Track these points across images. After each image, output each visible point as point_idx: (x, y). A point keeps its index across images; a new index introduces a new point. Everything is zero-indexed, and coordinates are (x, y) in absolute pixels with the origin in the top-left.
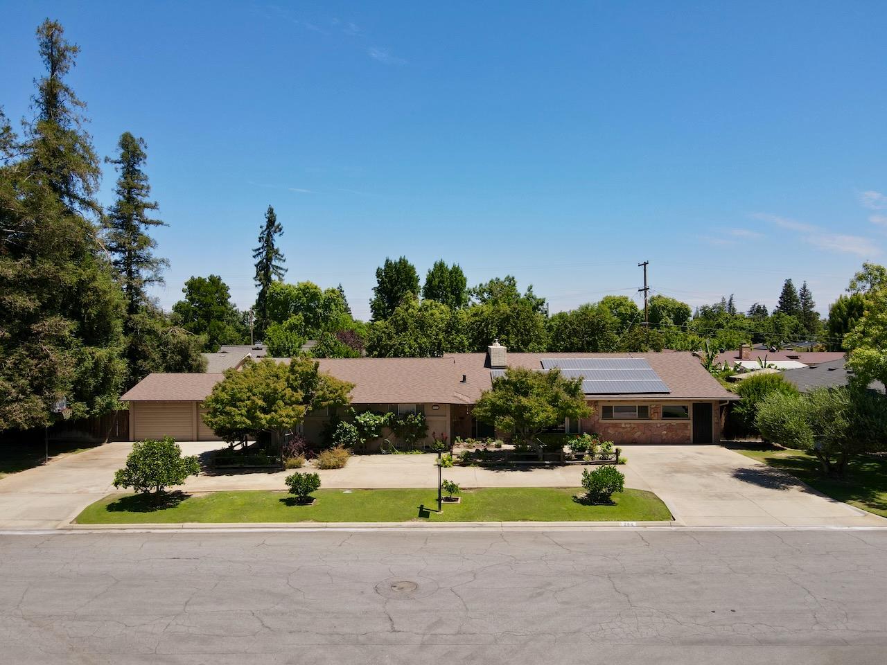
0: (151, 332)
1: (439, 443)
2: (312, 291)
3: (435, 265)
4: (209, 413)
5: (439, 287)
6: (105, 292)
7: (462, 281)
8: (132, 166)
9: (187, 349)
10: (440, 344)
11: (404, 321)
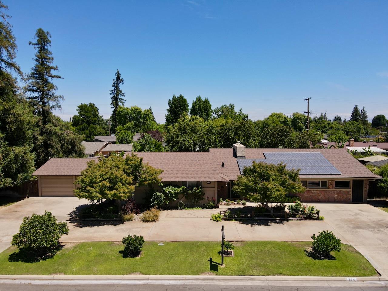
0: (55, 134)
1: (211, 203)
2: (138, 110)
3: (197, 98)
4: (78, 188)
5: (198, 109)
6: (20, 116)
7: (209, 107)
8: (43, 47)
9: (74, 142)
10: (204, 141)
11: (185, 129)
